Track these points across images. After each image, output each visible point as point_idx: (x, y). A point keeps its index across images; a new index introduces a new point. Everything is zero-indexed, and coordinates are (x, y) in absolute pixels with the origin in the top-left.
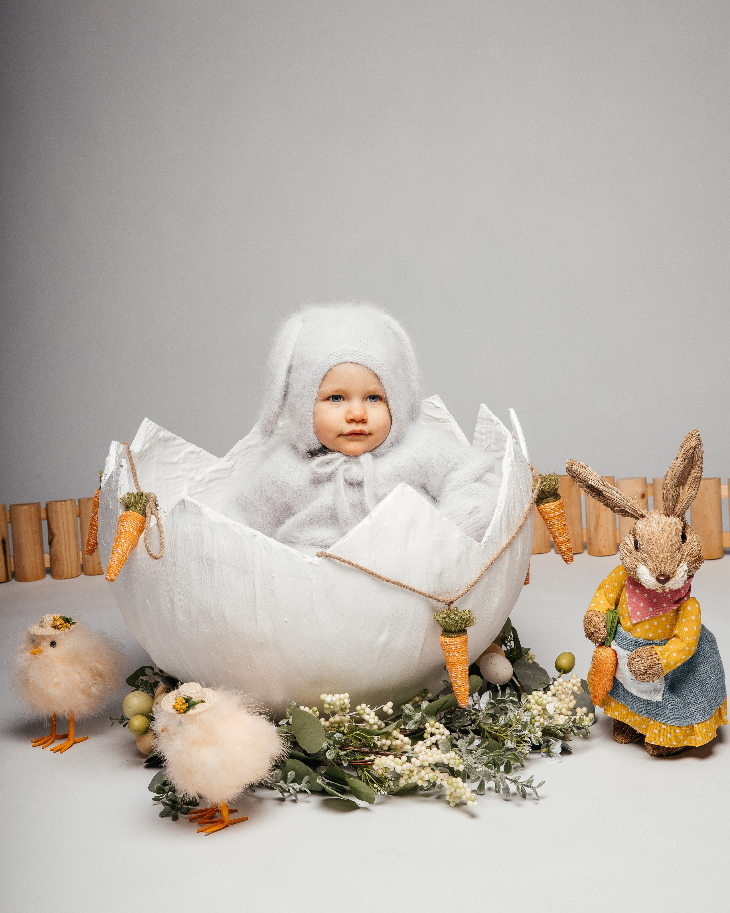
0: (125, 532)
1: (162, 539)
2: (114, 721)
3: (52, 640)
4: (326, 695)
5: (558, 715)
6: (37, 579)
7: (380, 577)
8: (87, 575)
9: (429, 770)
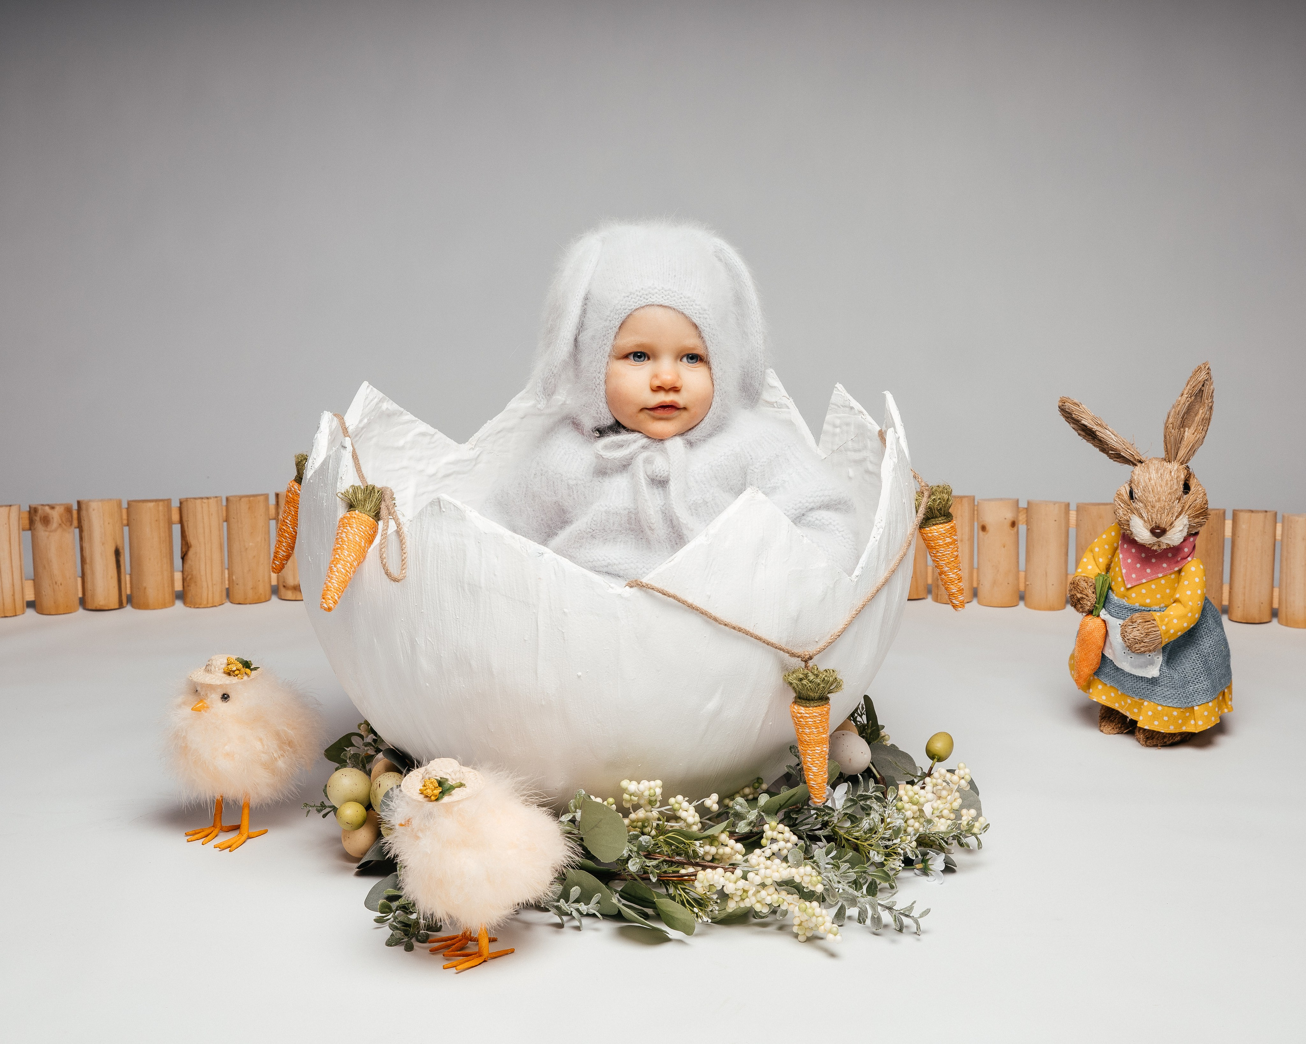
0: (349, 542)
1: (405, 553)
2: (310, 808)
3: (225, 693)
4: (628, 781)
5: (937, 819)
6: (164, 606)
7: (715, 619)
8: (235, 604)
9: (772, 890)
